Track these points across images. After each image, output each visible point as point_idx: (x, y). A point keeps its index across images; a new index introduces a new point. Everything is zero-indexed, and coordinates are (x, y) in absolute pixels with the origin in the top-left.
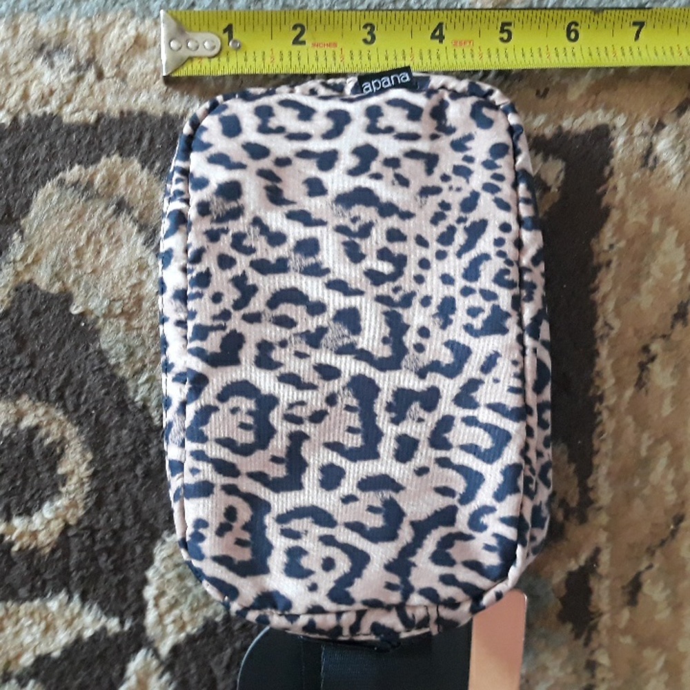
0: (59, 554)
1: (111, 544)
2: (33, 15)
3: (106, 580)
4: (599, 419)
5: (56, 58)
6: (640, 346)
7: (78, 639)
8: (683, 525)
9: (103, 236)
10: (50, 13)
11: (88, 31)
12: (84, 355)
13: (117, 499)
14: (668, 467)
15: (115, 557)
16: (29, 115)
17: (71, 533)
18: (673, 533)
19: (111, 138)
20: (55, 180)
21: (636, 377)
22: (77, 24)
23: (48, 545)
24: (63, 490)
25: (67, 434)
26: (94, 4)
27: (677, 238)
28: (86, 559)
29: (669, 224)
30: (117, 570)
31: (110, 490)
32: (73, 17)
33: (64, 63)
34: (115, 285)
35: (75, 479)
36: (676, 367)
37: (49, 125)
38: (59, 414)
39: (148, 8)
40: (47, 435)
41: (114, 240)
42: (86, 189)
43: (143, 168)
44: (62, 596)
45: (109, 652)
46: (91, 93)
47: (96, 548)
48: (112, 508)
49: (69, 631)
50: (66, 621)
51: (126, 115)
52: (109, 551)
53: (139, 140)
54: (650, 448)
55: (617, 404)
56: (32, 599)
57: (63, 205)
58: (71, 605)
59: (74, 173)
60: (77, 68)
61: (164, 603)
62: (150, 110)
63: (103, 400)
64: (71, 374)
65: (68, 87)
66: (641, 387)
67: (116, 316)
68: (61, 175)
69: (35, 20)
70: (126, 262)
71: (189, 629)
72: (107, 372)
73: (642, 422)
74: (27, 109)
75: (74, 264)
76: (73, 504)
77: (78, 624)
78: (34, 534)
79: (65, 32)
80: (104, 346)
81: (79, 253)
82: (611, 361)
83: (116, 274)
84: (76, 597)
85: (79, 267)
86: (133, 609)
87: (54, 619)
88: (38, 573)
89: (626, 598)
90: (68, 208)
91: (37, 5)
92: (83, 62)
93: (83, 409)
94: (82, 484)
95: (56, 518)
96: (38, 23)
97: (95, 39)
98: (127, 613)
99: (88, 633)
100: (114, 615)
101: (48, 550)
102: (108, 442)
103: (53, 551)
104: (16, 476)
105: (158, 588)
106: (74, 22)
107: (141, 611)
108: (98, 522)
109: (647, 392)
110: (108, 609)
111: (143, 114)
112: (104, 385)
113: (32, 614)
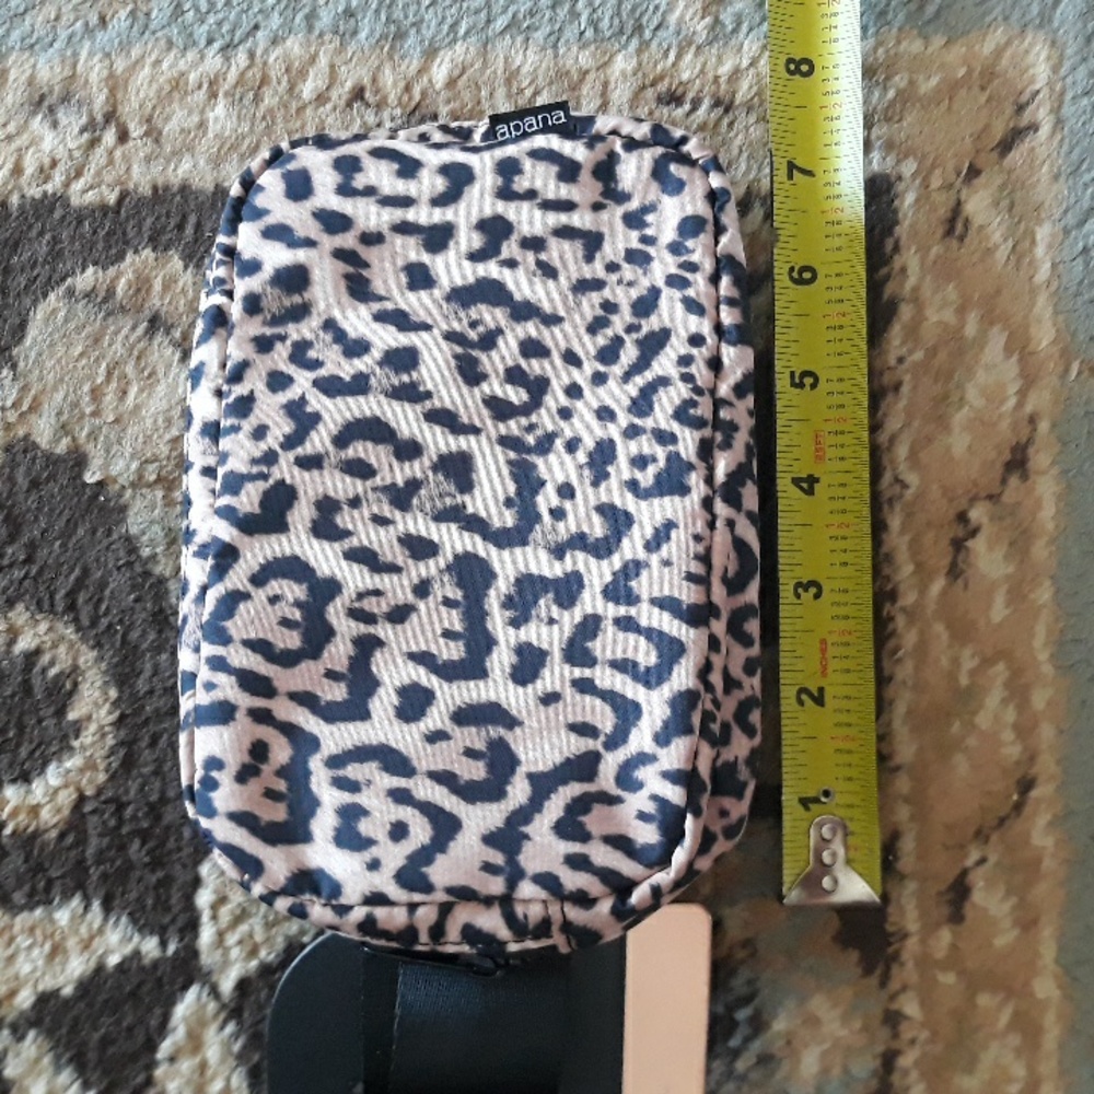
0: (70, 839)
1: (145, 825)
2: (27, 54)
3: (140, 880)
4: (891, 627)
5: (60, 115)
6: (952, 513)
7: (100, 968)
8: (1034, 793)
9: (130, 369)
10: (51, 50)
11: (105, 73)
12: (105, 543)
13: (155, 757)
14: (1005, 702)
15: (151, 844)
16: (23, 196)
17: (88, 808)
18: (1018, 807)
19: (139, 226)
20: (61, 290)
21: (946, 562)
22: (90, 63)
23: (55, 826)
24: (76, 744)
25: (81, 661)
26: (114, 35)
27: (1006, 343)
28: (109, 848)
29: (992, 323)
30: (156, 863)
31: (144, 744)
32: (84, 54)
33: (72, 121)
34: (148, 439)
35: (93, 727)
36: (1011, 544)
37: (51, 211)
38: (70, 632)
39: (191, 35)
40: (52, 663)
41: (146, 374)
42: (105, 300)
43: (186, 267)
44: (76, 902)
45: (145, 989)
46: (111, 162)
47: (125, 830)
48: (146, 770)
49: (86, 955)
50: (82, 940)
51: (160, 192)
52: (144, 836)
53: (180, 227)
54: (973, 673)
55: (919, 605)
56: (32, 909)
57: (72, 325)
58: (89, 916)
59: (86, 278)
60: (90, 126)
61: (225, 913)
62: (196, 183)
63: (132, 609)
64: (86, 572)
65: (77, 154)
66: (956, 577)
67: (150, 486)
68: (69, 280)
69: (32, 61)
70: (164, 405)
71: (263, 953)
72: (138, 569)
73: (962, 632)
74: (20, 189)
75: (88, 410)
76: (90, 765)
77: (99, 946)
78: (35, 810)
79: (73, 76)
80: (134, 530)
81: (96, 394)
82: (907, 538)
83: (149, 422)
84: (96, 905)
85: (95, 414)
86: (180, 922)
87: (64, 939)
88: (39, 868)
89: (945, 911)
90: (79, 330)
91: (33, 40)
92: (99, 118)
93: (104, 622)
94: (103, 736)
95: (66, 786)
96: (34, 66)
97: (115, 85)
98: (171, 929)
99: (113, 960)
100: (152, 933)
101: (54, 834)
102: (140, 673)
103: (62, 836)
104: (8, 722)
105: (215, 892)
106: (86, 61)
107: (193, 926)
108: (127, 792)
109: (966, 586)
110: (143, 922)
111: (184, 188)
112: (134, 588)
113: (32, 930)
